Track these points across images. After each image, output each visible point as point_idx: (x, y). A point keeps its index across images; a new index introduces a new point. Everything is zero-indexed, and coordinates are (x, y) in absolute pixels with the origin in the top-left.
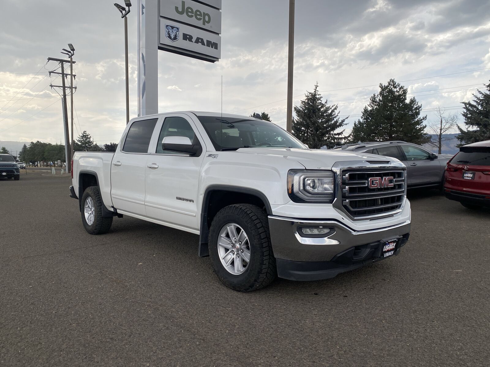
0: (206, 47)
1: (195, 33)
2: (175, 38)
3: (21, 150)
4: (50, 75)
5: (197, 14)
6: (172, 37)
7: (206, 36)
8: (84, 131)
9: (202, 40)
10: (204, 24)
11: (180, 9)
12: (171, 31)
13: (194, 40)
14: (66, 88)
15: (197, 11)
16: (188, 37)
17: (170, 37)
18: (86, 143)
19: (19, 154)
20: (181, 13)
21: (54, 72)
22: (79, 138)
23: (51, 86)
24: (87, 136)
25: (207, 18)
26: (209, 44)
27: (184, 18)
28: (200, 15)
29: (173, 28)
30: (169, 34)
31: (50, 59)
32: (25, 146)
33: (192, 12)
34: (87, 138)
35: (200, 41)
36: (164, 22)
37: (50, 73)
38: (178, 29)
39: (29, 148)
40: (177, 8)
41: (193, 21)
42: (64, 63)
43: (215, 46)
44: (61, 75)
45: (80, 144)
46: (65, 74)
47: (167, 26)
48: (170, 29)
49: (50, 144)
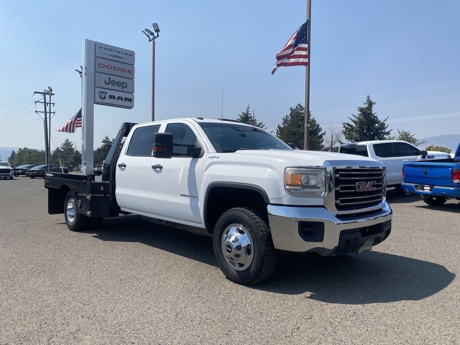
0: (124, 102)
1: (117, 94)
2: (104, 98)
3: (10, 156)
4: (35, 104)
5: (118, 84)
6: (103, 97)
7: (124, 95)
8: (67, 139)
9: (121, 98)
10: (123, 88)
11: (108, 82)
12: (102, 94)
13: (116, 98)
14: (47, 113)
15: (118, 82)
16: (112, 97)
17: (101, 98)
18: (69, 150)
19: (8, 160)
20: (109, 84)
21: (39, 101)
22: (62, 145)
23: (36, 112)
24: (70, 143)
25: (125, 85)
26: (126, 99)
27: (110, 86)
28: (120, 84)
29: (103, 92)
30: (101, 96)
31: (35, 93)
32: (13, 152)
33: (115, 83)
34: (70, 145)
35: (120, 98)
36: (98, 90)
37: (36, 102)
38: (106, 93)
39: (17, 154)
40: (105, 82)
41: (116, 87)
42: (46, 95)
43: (131, 100)
44: (44, 104)
45: (62, 150)
46: (46, 103)
47: (99, 92)
48: (101, 93)
49: (36, 151)
